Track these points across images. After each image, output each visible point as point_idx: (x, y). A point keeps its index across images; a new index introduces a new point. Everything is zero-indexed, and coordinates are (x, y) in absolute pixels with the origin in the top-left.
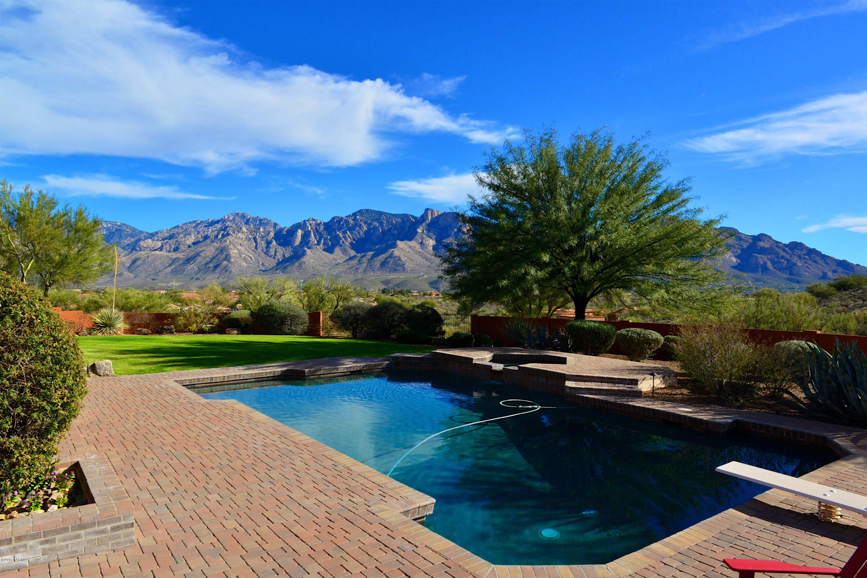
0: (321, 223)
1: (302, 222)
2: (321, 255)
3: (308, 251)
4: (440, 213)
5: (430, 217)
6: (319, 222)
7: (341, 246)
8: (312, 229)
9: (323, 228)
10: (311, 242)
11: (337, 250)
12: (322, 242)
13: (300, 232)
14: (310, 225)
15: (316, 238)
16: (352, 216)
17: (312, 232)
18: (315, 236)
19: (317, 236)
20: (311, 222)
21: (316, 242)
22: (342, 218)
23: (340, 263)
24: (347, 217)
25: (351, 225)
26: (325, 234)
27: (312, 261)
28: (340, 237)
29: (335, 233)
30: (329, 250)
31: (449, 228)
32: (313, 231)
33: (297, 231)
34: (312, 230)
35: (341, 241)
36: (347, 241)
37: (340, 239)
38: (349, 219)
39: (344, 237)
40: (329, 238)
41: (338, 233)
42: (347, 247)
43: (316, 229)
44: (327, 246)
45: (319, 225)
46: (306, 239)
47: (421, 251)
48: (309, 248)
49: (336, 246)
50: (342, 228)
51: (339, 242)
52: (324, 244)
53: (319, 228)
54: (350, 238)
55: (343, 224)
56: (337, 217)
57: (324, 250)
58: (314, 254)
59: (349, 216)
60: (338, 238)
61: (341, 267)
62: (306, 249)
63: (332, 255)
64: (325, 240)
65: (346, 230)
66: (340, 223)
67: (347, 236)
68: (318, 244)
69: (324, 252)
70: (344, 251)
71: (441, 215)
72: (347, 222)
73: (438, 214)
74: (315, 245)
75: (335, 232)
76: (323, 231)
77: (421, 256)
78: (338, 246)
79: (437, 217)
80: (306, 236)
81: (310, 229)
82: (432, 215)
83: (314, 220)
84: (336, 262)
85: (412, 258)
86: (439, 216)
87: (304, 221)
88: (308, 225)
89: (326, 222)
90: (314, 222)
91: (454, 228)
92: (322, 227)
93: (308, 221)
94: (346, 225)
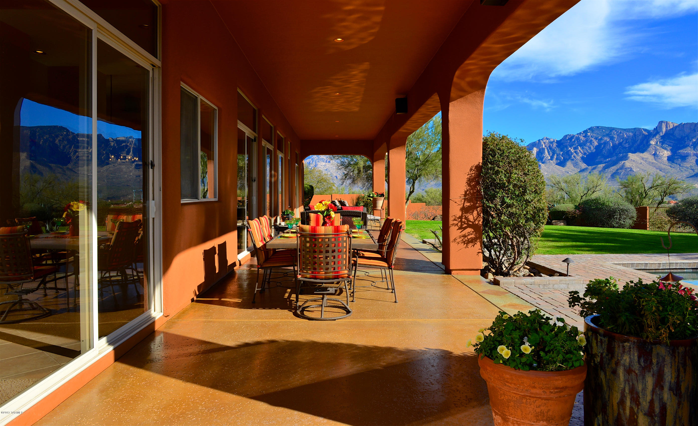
0: (554, 141)
1: (537, 142)
2: (554, 168)
3: (542, 165)
4: (675, 125)
5: (664, 130)
6: (552, 140)
7: (573, 160)
8: (546, 146)
9: (556, 145)
10: (545, 158)
11: (569, 164)
12: (555, 157)
13: (535, 150)
14: (544, 143)
15: (549, 155)
16: (583, 134)
17: (546, 149)
18: (549, 152)
19: (551, 152)
20: (545, 141)
21: (549, 158)
22: (573, 136)
24: (578, 134)
25: (582, 141)
26: (558, 151)
27: (546, 174)
28: (571, 152)
29: (567, 149)
30: (562, 164)
31: (686, 138)
32: (547, 149)
33: (533, 149)
34: (546, 148)
35: (572, 156)
36: (578, 155)
37: (572, 154)
38: (580, 136)
39: (575, 152)
40: (561, 153)
41: (570, 149)
42: (578, 161)
43: (549, 146)
44: (560, 160)
45: (552, 143)
46: (540, 156)
47: (655, 162)
48: (543, 163)
49: (568, 160)
50: (573, 145)
51: (570, 157)
52: (557, 159)
53: (552, 146)
54: (581, 153)
55: (574, 141)
56: (568, 135)
57: (556, 164)
58: (548, 168)
59: (580, 133)
60: (570, 153)
62: (540, 163)
63: (564, 168)
64: (557, 155)
65: (577, 146)
66: (572, 139)
67: (578, 151)
68: (552, 159)
69: (557, 166)
70: (576, 165)
71: (677, 127)
72: (578, 139)
73: (673, 125)
74: (548, 160)
75: (567, 148)
76: (556, 148)
77: (655, 167)
78: (570, 161)
79: (672, 129)
80: (540, 153)
81: (544, 146)
82: (667, 127)
83: (547, 139)
84: (568, 174)
85: (645, 169)
86: (675, 128)
87: (539, 140)
88: (542, 143)
89: (559, 140)
90: (547, 141)
91: (693, 138)
92: (555, 145)
93: (542, 140)
94: (577, 141)
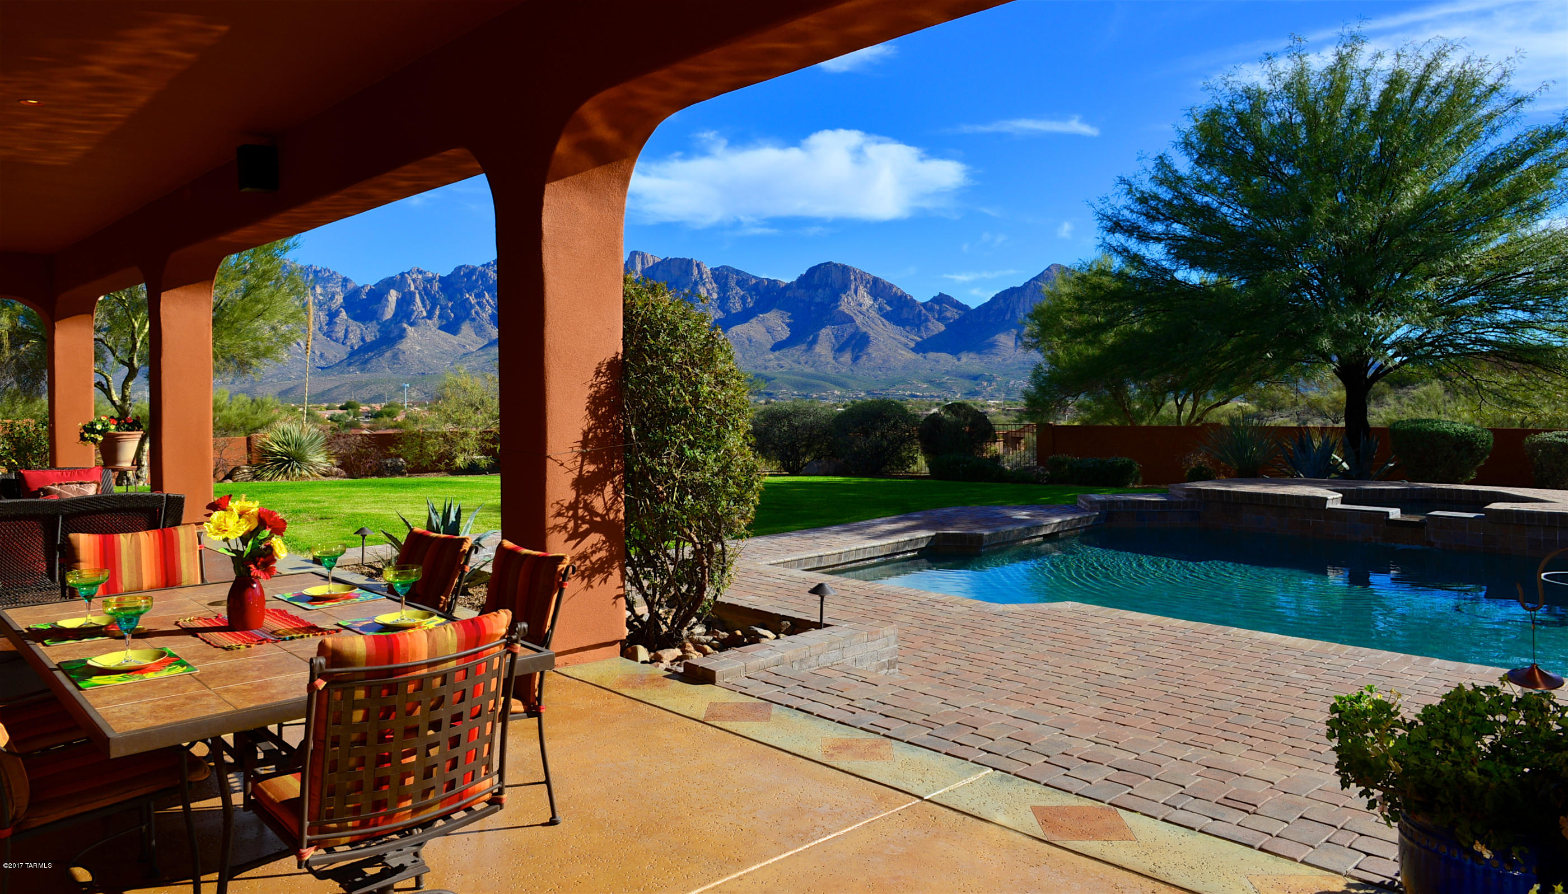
0: (435, 278)
1: (398, 277)
2: (435, 337)
3: (410, 330)
4: (657, 260)
5: (639, 268)
6: (431, 275)
7: (474, 320)
8: (416, 288)
9: (439, 288)
10: (416, 313)
11: (466, 328)
12: (437, 312)
13: (393, 296)
14: (414, 280)
15: (425, 306)
16: (493, 266)
17: (417, 295)
18: (423, 302)
19: (428, 302)
20: (414, 276)
21: (425, 314)
22: (475, 269)
23: (472, 352)
24: (483, 266)
25: (491, 282)
26: (442, 299)
27: (418, 348)
28: (470, 303)
29: (462, 297)
30: (451, 327)
32: (420, 293)
33: (388, 292)
34: (417, 291)
35: (473, 312)
36: (484, 311)
37: (472, 307)
38: (487, 271)
39: (479, 303)
40: (450, 305)
41: (467, 296)
42: (484, 322)
43: (425, 288)
44: (447, 319)
45: (430, 281)
46: (405, 309)
48: (411, 324)
49: (464, 320)
50: (475, 288)
51: (469, 314)
52: (440, 317)
53: (431, 288)
54: (491, 306)
55: (477, 280)
56: (464, 266)
57: (440, 328)
58: (422, 335)
59: (488, 264)
60: (468, 306)
61: (474, 360)
62: (405, 325)
63: (457, 337)
64: (442, 309)
65: (483, 290)
66: (471, 277)
67: (485, 301)
68: (430, 316)
69: (441, 332)
70: (480, 330)
71: (659, 263)
72: (483, 275)
73: (654, 261)
74: (423, 318)
75: (462, 295)
76: (438, 293)
78: (468, 321)
79: (652, 266)
80: (405, 302)
81: (412, 288)
82: (643, 264)
83: (420, 272)
84: (464, 351)
86: (656, 266)
87: (402, 274)
88: (410, 281)
89: (445, 275)
90: (420, 277)
91: (684, 286)
92: (436, 285)
93: (408, 273)
94: (482, 280)
